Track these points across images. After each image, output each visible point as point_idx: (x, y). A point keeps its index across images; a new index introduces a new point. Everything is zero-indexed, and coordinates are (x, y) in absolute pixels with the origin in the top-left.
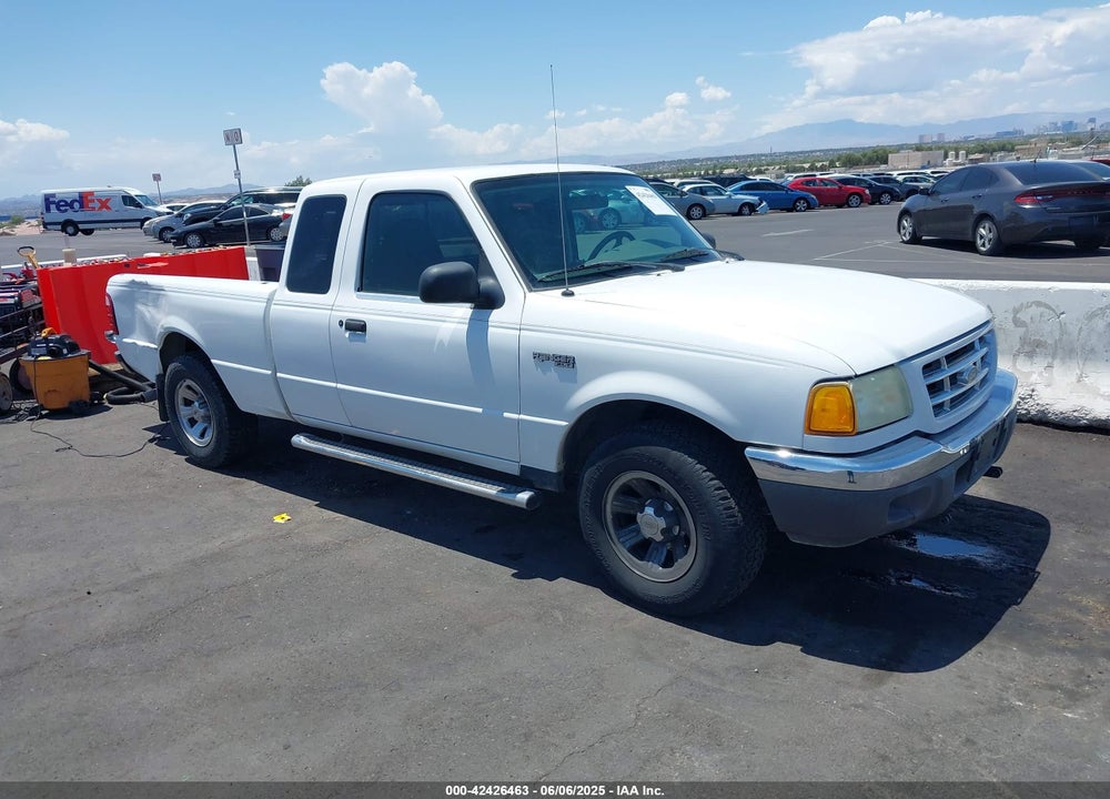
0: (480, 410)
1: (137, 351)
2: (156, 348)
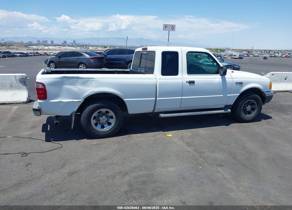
0: (222, 95)
1: (62, 104)
2: (79, 101)
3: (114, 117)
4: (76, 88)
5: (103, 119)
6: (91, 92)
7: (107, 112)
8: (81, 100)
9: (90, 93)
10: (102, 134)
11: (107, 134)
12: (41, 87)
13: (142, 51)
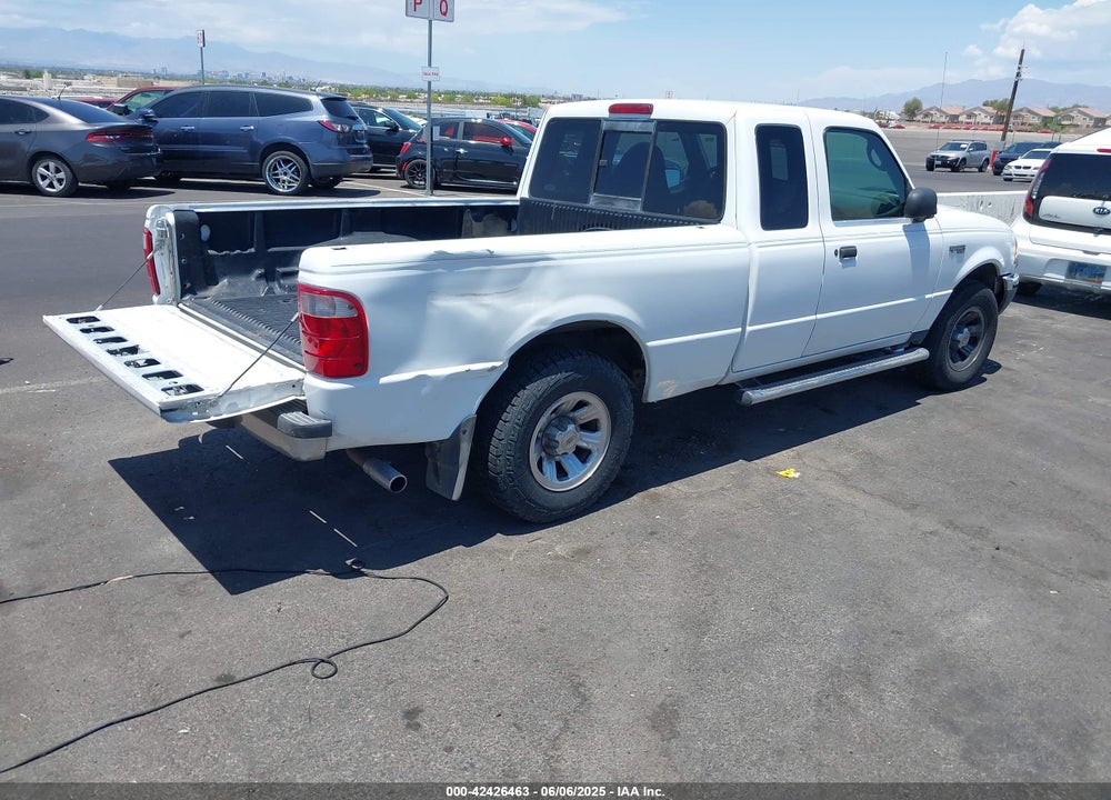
0: (912, 299)
1: (425, 391)
2: (494, 368)
3: (605, 423)
4: (479, 308)
5: (568, 437)
6: (541, 322)
7: (581, 404)
8: (500, 363)
9: (534, 329)
10: (565, 505)
11: (583, 501)
12: (342, 311)
13: (606, 119)
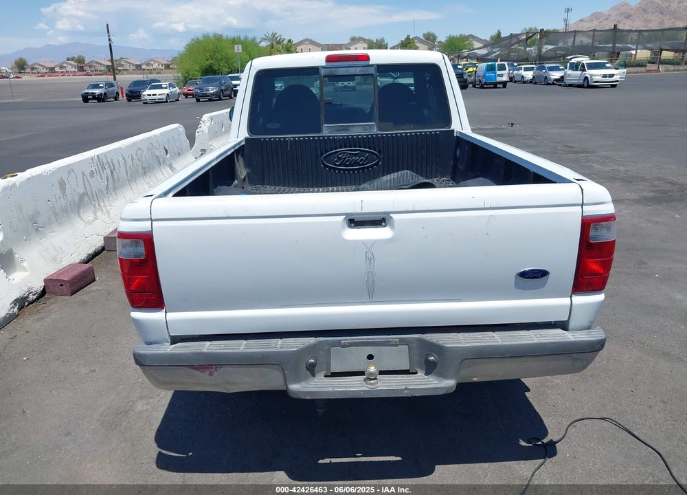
13: (324, 67)
